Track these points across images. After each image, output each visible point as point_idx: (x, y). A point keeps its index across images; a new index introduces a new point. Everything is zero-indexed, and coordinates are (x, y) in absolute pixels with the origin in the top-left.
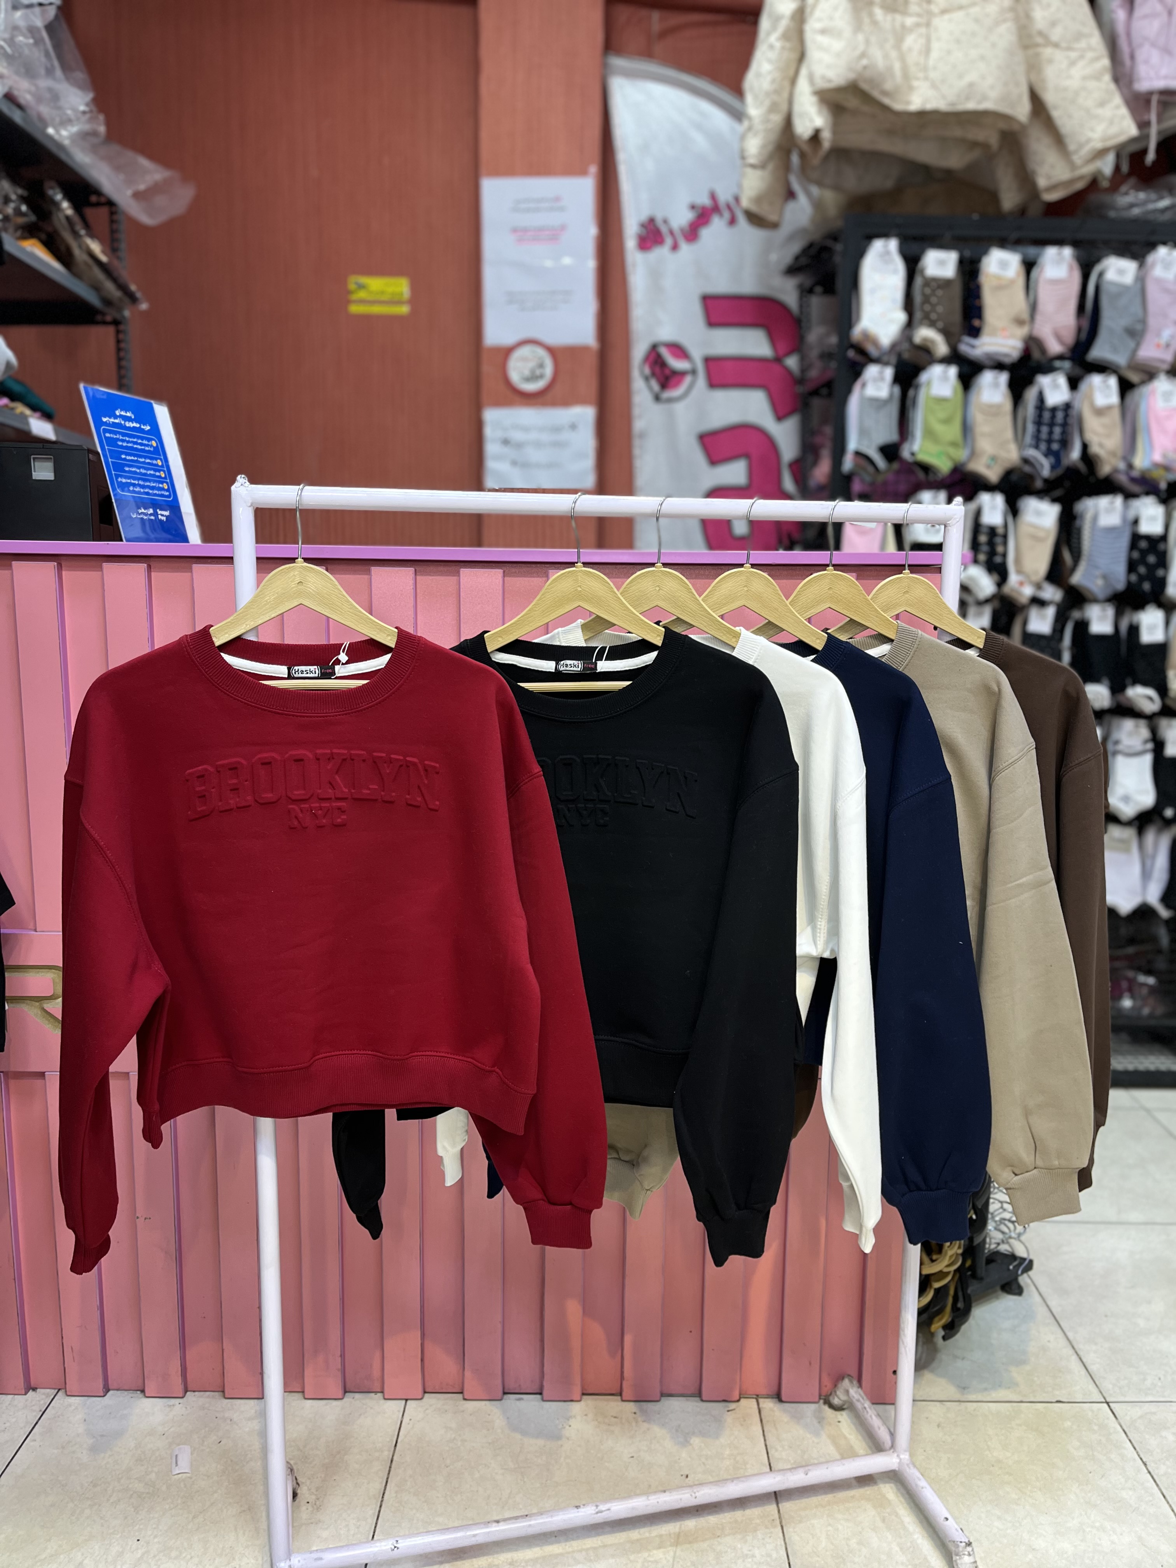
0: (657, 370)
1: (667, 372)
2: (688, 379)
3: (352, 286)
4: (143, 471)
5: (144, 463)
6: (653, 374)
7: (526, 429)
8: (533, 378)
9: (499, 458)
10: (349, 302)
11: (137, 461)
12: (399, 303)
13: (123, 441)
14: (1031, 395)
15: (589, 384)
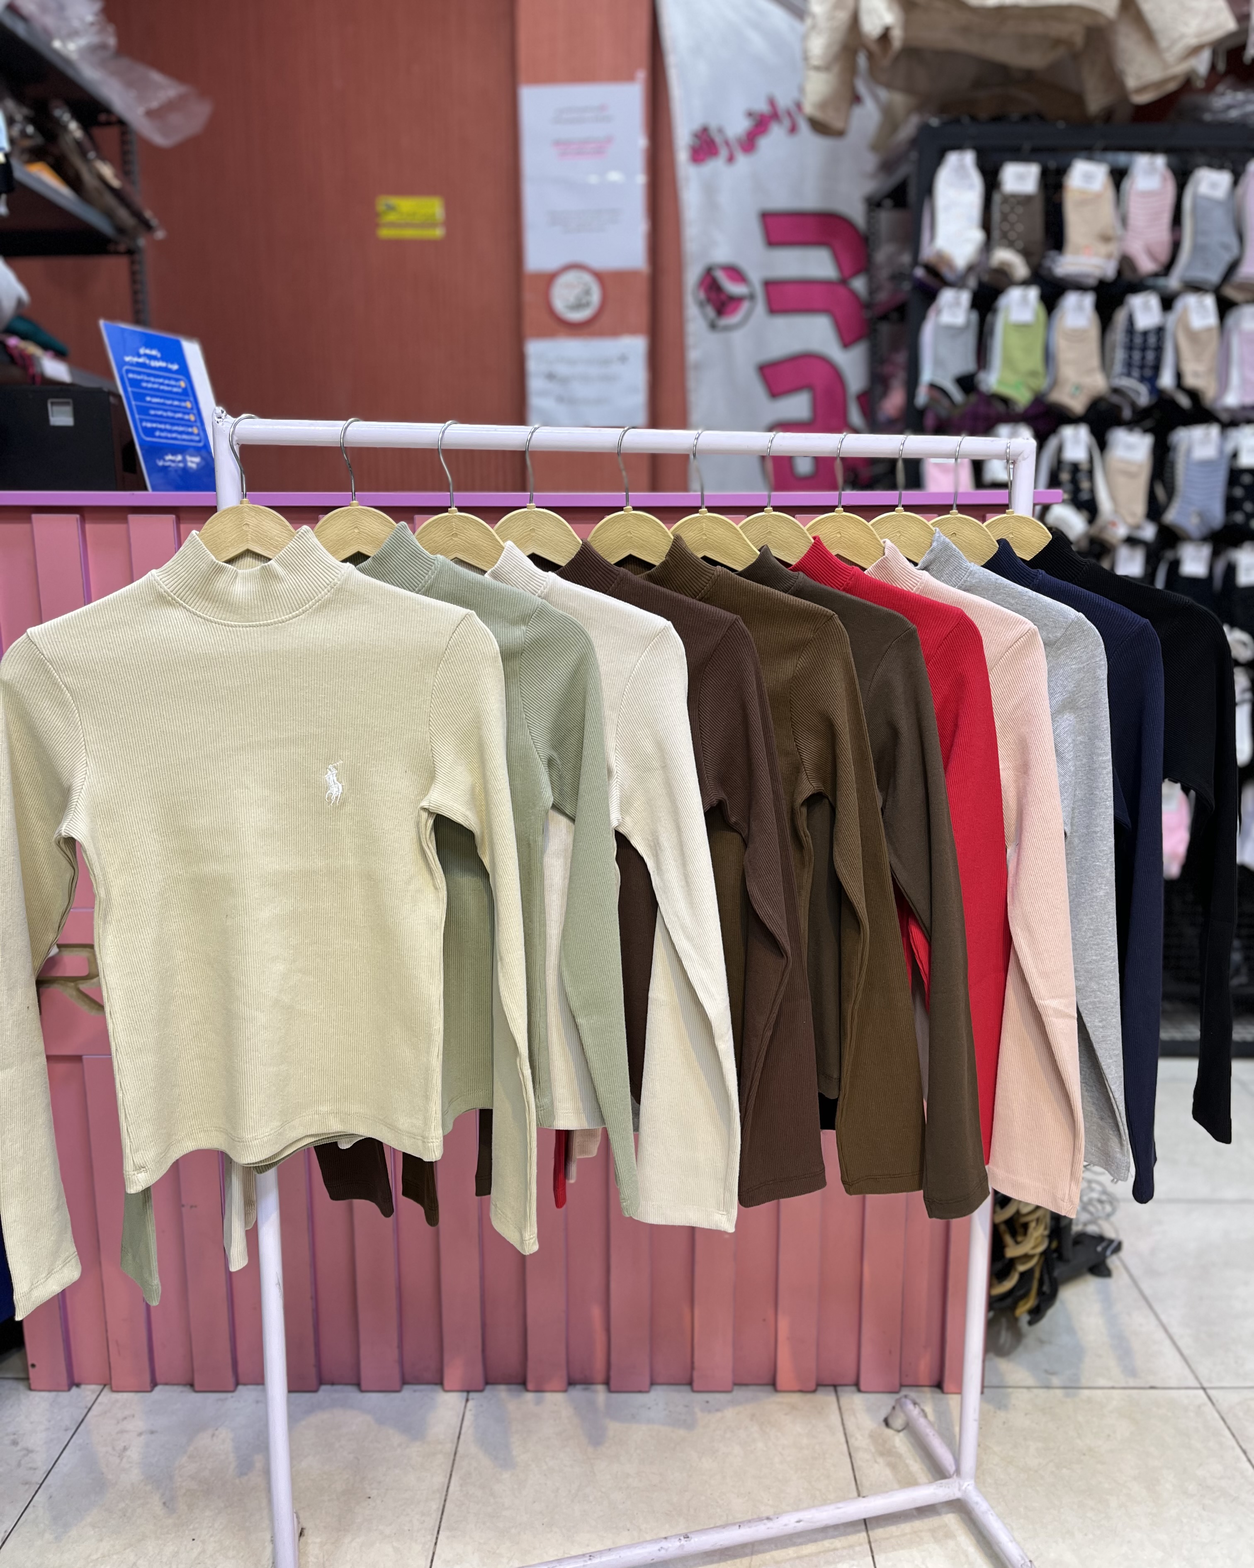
0: (713, 294)
1: (723, 297)
2: (745, 306)
3: (381, 208)
4: (170, 414)
5: (171, 405)
6: (709, 300)
7: (571, 362)
8: (579, 306)
9: (544, 394)
10: (377, 225)
11: (164, 404)
12: (433, 225)
13: (148, 382)
14: (1120, 317)
15: (640, 313)
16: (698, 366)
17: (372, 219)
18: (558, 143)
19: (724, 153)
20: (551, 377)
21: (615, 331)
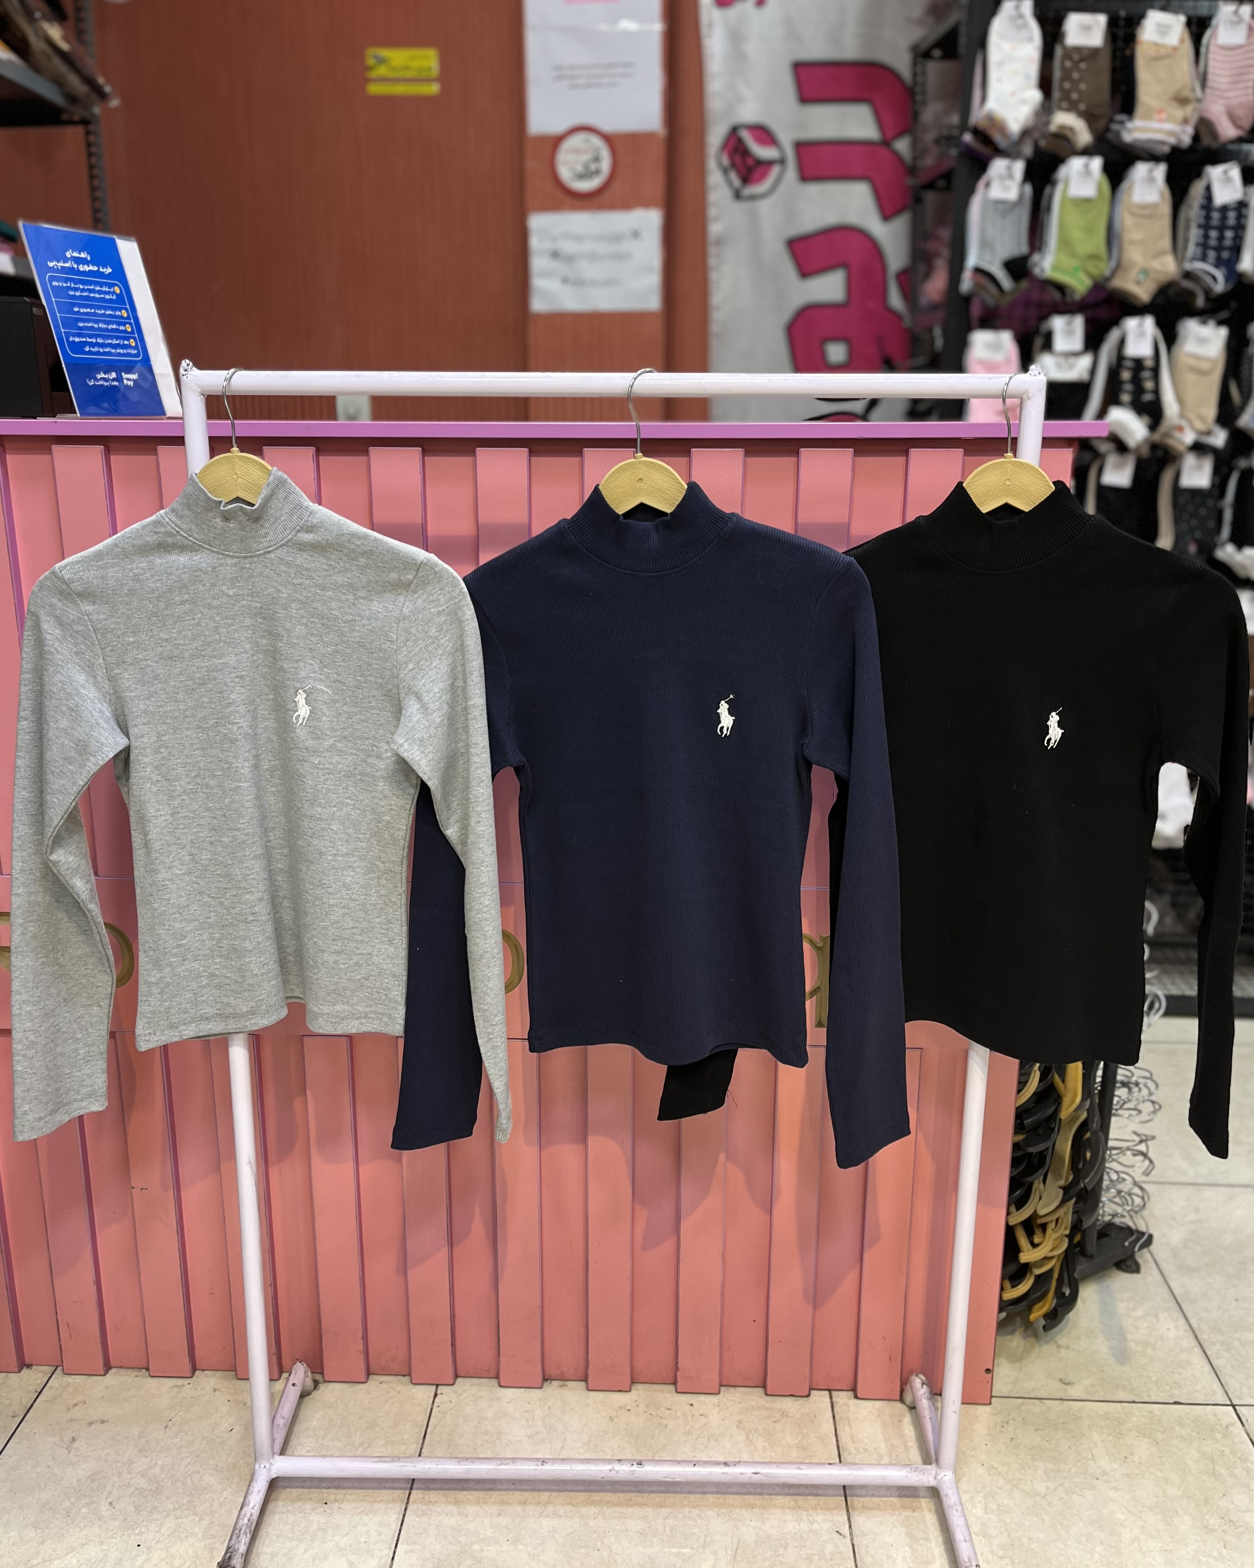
0: (738, 159)
1: (750, 162)
2: (775, 170)
3: (371, 61)
5: (104, 315)
6: (733, 165)
7: (578, 238)
8: (586, 174)
9: (546, 274)
10: (367, 81)
11: (94, 314)
12: (427, 80)
13: (74, 289)
15: (655, 182)
16: (720, 242)
17: (362, 75)
20: (555, 255)
21: (628, 203)
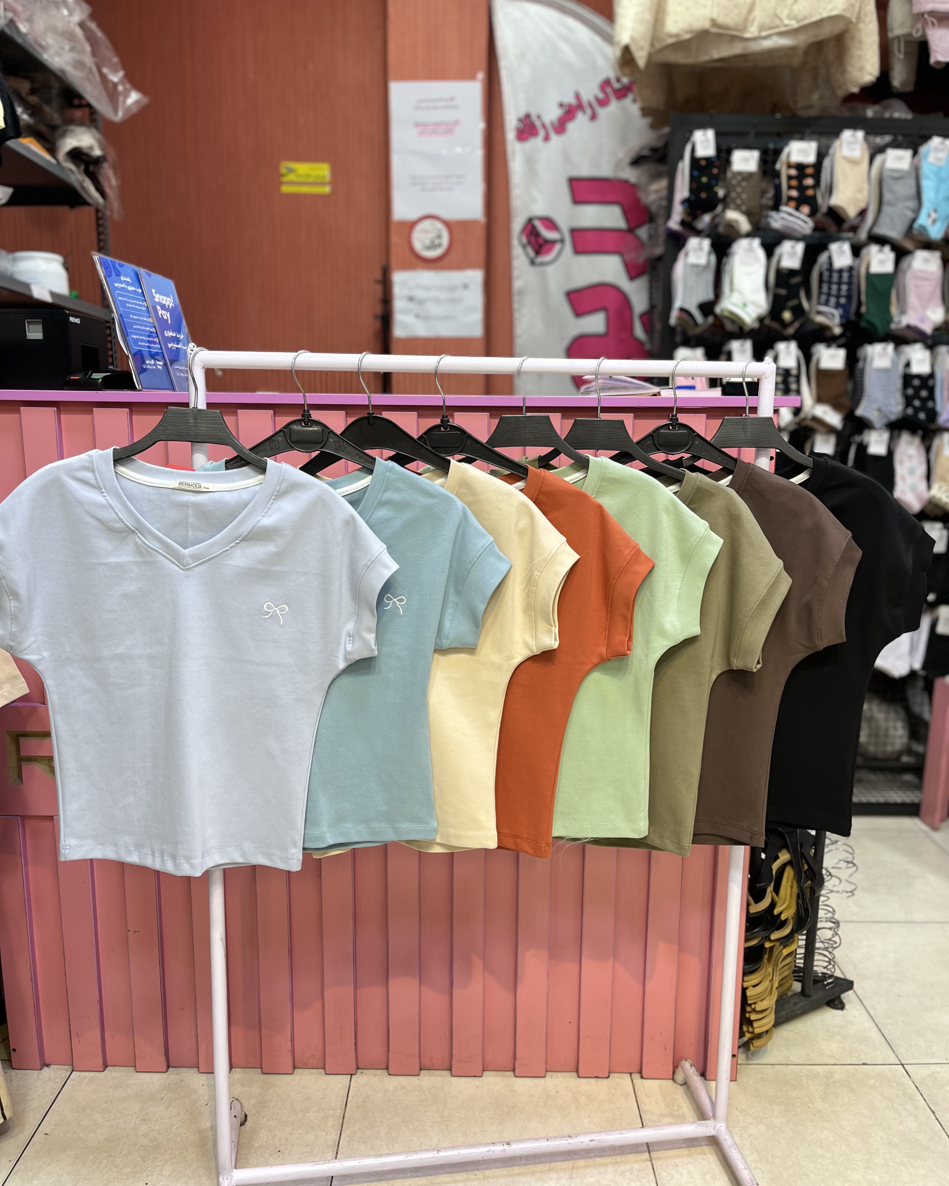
0: (533, 239)
1: (540, 241)
2: (558, 247)
3: (283, 171)
6: (529, 243)
7: (427, 288)
8: (432, 246)
9: (405, 312)
10: (281, 183)
12: (322, 184)
15: (478, 252)
16: (520, 293)
17: (277, 179)
18: (417, 125)
19: (542, 133)
20: (411, 299)
21: (461, 266)
